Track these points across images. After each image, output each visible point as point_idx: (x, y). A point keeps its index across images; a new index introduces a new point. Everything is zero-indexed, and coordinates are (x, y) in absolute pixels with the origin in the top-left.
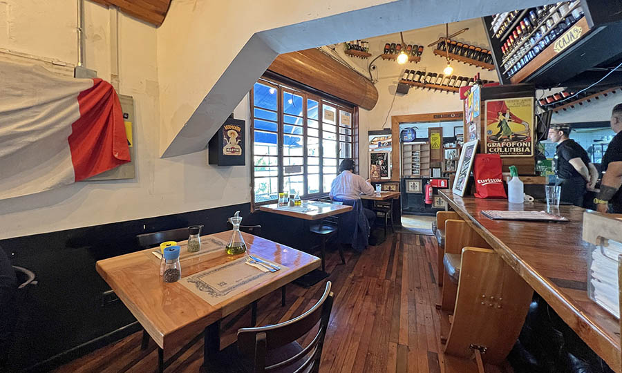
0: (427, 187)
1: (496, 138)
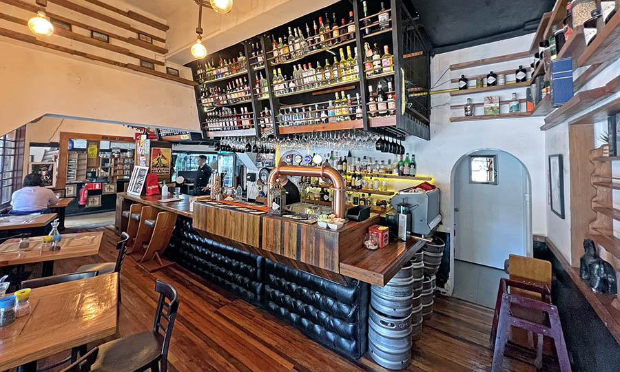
0: (82, 190)
1: (155, 166)
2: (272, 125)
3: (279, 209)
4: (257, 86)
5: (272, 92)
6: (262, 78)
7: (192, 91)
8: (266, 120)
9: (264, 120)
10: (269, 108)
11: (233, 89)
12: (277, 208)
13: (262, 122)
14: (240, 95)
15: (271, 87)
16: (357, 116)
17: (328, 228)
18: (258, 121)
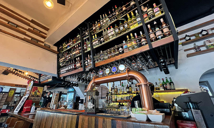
1: (33, 96)
2: (91, 63)
3: (93, 108)
4: (85, 45)
5: (92, 46)
6: (87, 41)
7: (55, 56)
8: (89, 61)
9: (87, 61)
10: (90, 55)
11: (73, 50)
12: (91, 107)
13: (86, 62)
14: (76, 52)
15: (91, 44)
16: (142, 44)
17: (148, 120)
18: (84, 62)
